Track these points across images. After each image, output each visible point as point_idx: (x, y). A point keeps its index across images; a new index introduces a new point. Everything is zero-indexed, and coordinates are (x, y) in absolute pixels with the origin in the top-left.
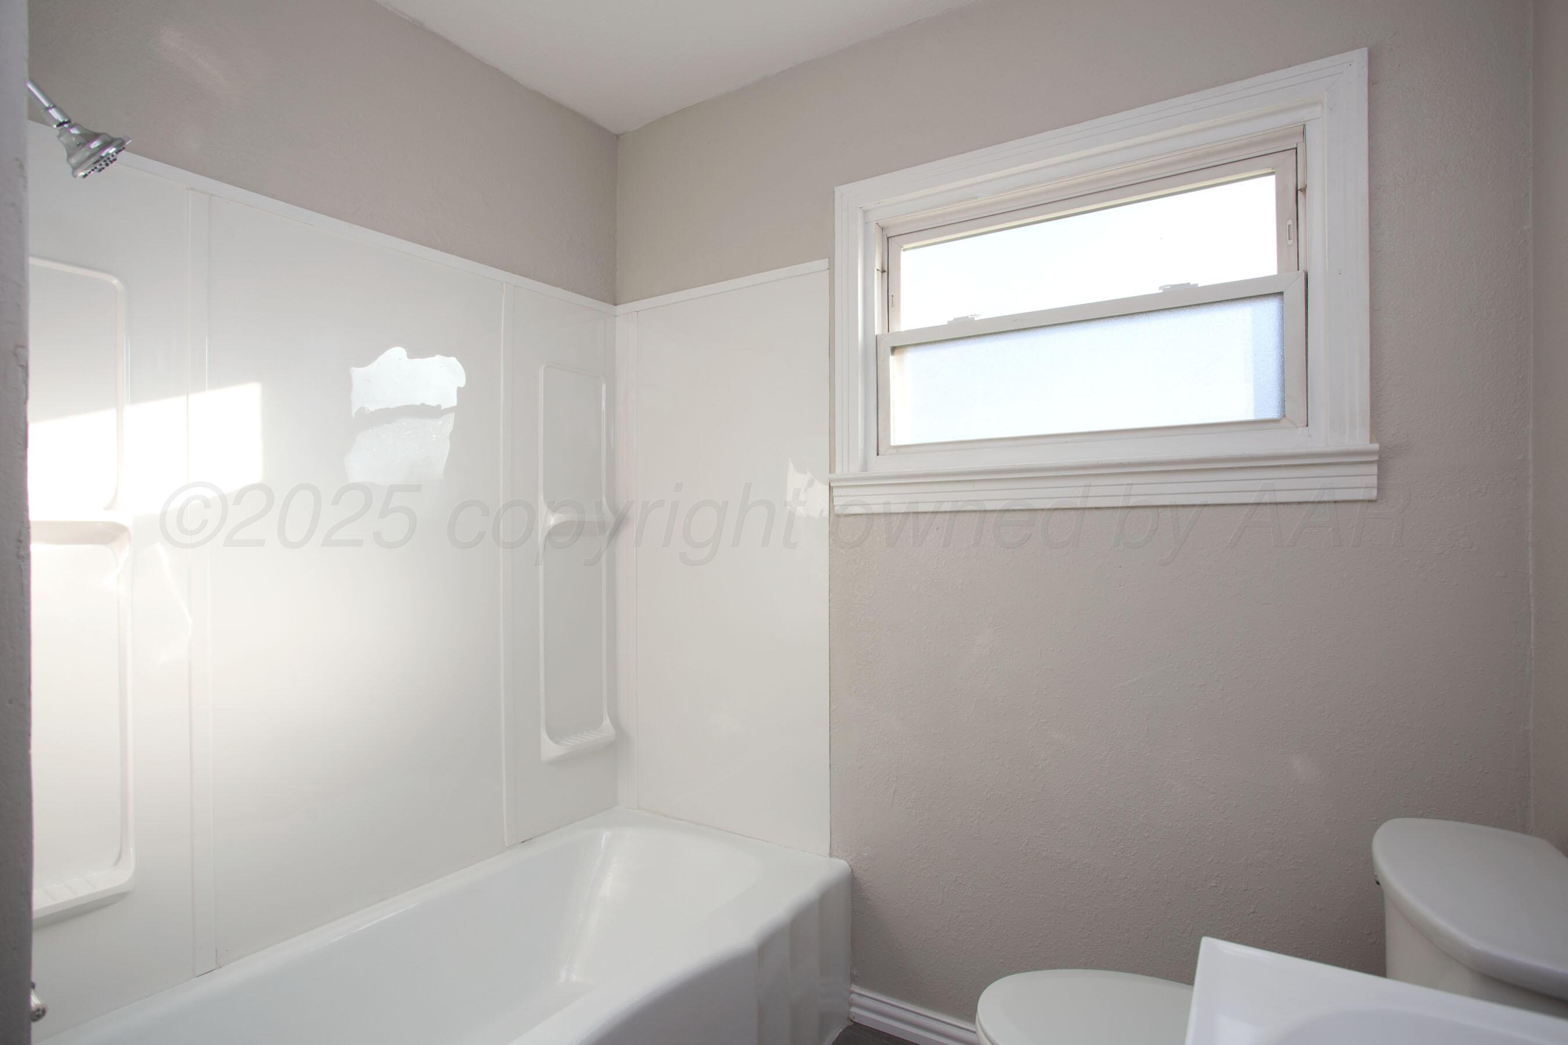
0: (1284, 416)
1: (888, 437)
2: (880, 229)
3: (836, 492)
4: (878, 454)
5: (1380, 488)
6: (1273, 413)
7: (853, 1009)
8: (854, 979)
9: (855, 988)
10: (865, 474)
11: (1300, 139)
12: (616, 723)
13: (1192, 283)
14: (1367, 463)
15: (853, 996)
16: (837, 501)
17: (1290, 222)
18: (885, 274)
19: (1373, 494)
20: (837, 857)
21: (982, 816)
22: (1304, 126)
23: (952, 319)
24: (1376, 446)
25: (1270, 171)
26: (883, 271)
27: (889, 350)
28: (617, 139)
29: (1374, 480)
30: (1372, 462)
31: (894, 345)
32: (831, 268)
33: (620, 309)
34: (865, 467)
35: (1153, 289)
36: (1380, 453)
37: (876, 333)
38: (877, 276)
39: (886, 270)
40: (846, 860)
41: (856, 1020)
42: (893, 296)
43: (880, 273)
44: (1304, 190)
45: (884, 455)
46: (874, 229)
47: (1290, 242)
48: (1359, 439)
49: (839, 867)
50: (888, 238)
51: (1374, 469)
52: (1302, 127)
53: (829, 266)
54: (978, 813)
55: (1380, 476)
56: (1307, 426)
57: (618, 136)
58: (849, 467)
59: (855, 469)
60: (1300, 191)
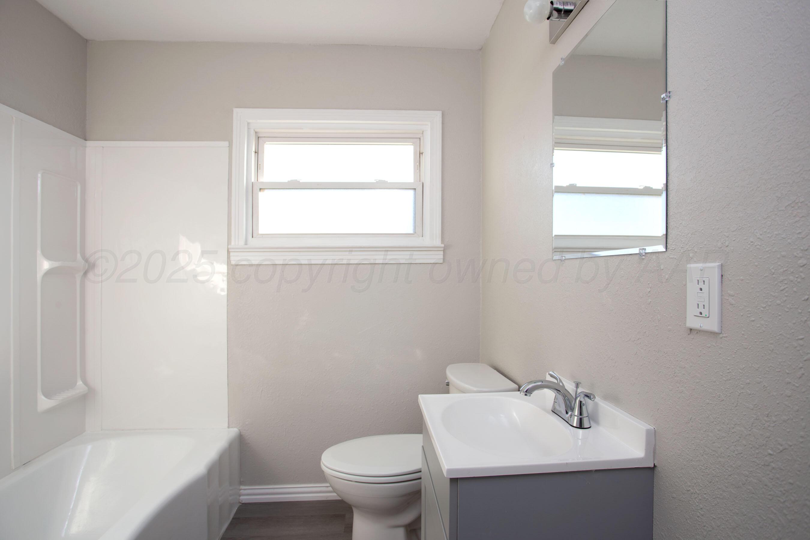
0: (416, 233)
1: (258, 229)
2: (255, 133)
3: (231, 254)
4: (252, 237)
5: (444, 259)
6: (411, 231)
7: (242, 497)
8: (241, 483)
9: (242, 487)
10: (246, 246)
11: (421, 135)
12: (85, 383)
13: (386, 180)
14: (440, 250)
15: (242, 491)
16: (232, 258)
17: (418, 164)
18: (257, 154)
19: (441, 261)
20: (232, 427)
21: (303, 394)
22: (423, 131)
23: (290, 180)
24: (443, 245)
25: (412, 144)
26: (256, 152)
27: (259, 190)
28: (87, 42)
29: (442, 257)
30: (441, 250)
31: (261, 188)
32: (230, 146)
33: (89, 143)
34: (246, 244)
35: (373, 181)
36: (444, 247)
37: (252, 181)
38: (253, 154)
39: (257, 151)
40: (236, 428)
41: (243, 502)
42: (260, 165)
43: (254, 153)
44: (422, 153)
45: (256, 237)
46: (252, 133)
47: (418, 171)
48: (438, 242)
49: (234, 431)
50: (258, 137)
51: (442, 253)
52: (422, 132)
53: (229, 145)
54: (302, 393)
55: (444, 255)
56: (423, 236)
57: (87, 40)
58: (238, 242)
59: (242, 243)
60: (421, 154)
